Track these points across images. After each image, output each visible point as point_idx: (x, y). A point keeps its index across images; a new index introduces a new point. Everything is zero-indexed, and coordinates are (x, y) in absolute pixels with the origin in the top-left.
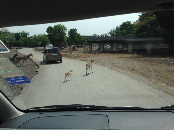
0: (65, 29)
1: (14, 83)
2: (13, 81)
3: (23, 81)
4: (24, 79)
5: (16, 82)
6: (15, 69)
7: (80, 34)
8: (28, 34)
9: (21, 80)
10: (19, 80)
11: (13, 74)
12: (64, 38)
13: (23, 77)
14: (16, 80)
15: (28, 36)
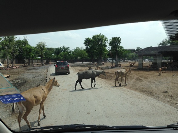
0: (106, 39)
1: (7, 101)
2: (6, 99)
3: (17, 99)
4: (18, 97)
5: (9, 101)
6: (8, 85)
7: (123, 47)
8: (68, 49)
9: (14, 98)
10: (13, 98)
11: (6, 92)
12: (104, 51)
13: (17, 95)
14: (9, 98)
15: (68, 51)
